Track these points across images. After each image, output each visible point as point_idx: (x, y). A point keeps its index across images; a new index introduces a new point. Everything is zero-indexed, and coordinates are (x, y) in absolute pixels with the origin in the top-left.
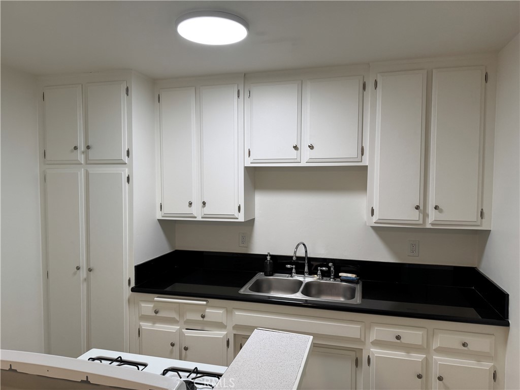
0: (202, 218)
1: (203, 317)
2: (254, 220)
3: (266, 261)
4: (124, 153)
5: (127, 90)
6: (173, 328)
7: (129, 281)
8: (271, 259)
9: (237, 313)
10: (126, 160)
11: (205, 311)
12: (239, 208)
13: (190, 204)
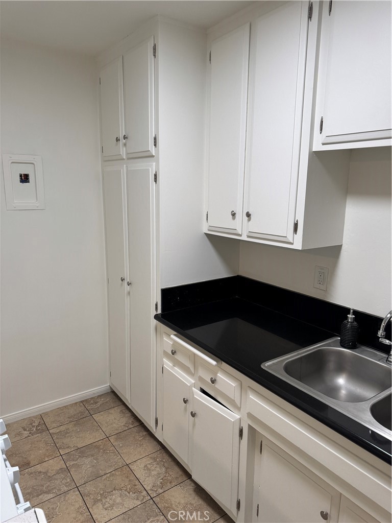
0: (248, 237)
1: (213, 381)
2: (340, 247)
3: (346, 321)
4: (151, 142)
5: (155, 49)
6: (189, 380)
7: (156, 305)
8: (355, 319)
9: (252, 397)
10: (153, 151)
11: (216, 374)
12: (296, 226)
13: (234, 215)
